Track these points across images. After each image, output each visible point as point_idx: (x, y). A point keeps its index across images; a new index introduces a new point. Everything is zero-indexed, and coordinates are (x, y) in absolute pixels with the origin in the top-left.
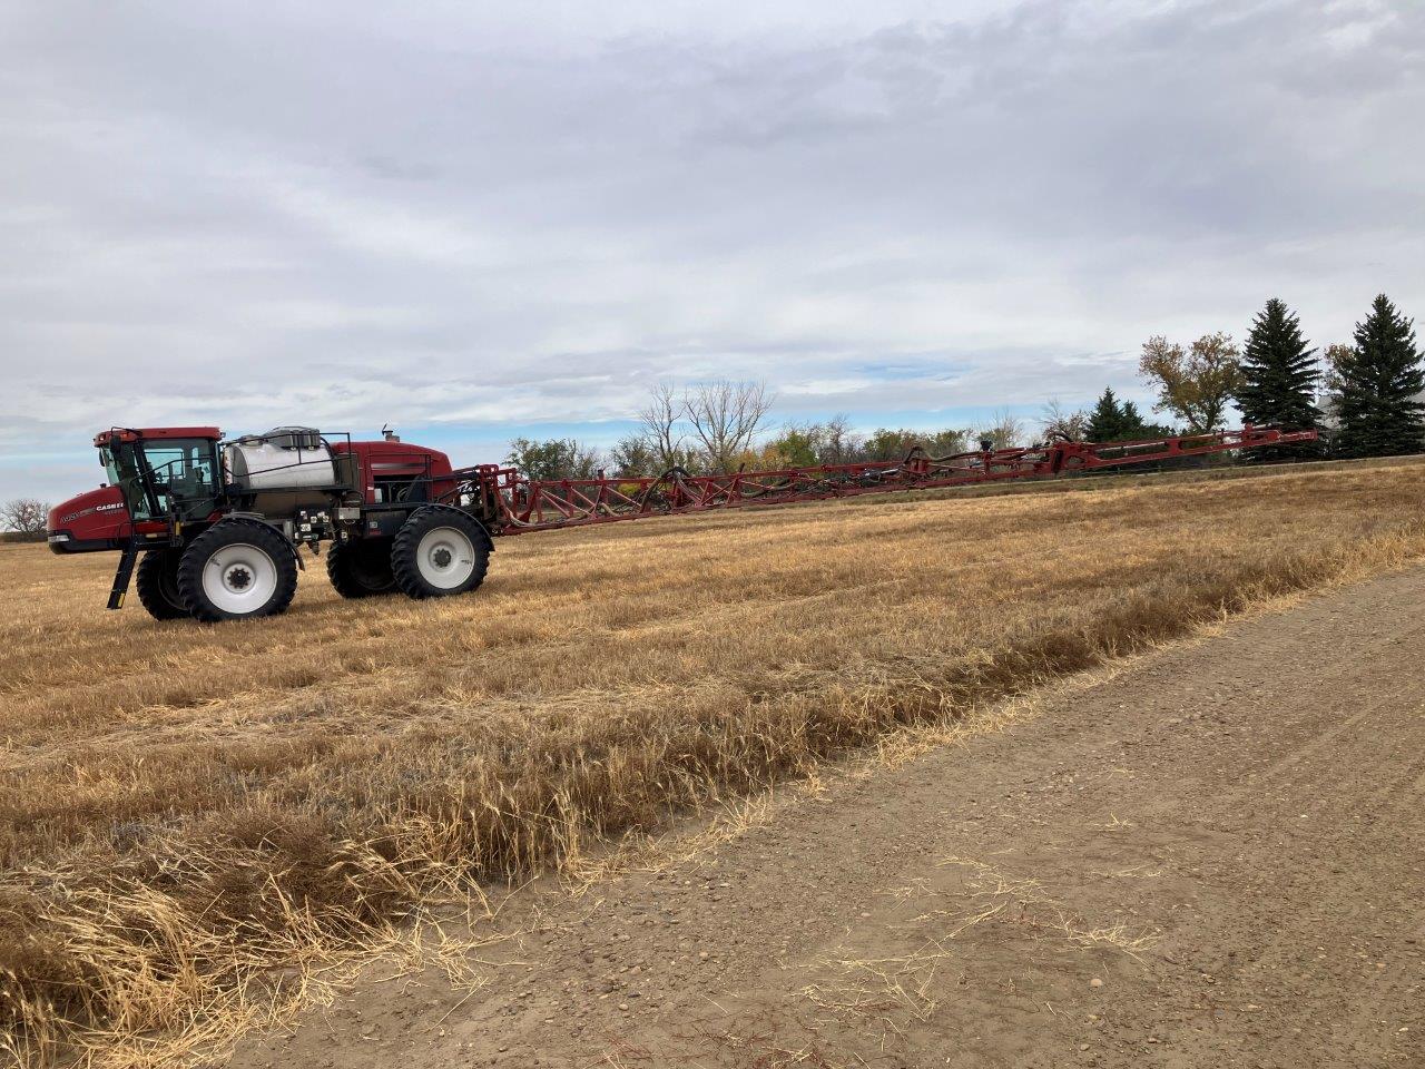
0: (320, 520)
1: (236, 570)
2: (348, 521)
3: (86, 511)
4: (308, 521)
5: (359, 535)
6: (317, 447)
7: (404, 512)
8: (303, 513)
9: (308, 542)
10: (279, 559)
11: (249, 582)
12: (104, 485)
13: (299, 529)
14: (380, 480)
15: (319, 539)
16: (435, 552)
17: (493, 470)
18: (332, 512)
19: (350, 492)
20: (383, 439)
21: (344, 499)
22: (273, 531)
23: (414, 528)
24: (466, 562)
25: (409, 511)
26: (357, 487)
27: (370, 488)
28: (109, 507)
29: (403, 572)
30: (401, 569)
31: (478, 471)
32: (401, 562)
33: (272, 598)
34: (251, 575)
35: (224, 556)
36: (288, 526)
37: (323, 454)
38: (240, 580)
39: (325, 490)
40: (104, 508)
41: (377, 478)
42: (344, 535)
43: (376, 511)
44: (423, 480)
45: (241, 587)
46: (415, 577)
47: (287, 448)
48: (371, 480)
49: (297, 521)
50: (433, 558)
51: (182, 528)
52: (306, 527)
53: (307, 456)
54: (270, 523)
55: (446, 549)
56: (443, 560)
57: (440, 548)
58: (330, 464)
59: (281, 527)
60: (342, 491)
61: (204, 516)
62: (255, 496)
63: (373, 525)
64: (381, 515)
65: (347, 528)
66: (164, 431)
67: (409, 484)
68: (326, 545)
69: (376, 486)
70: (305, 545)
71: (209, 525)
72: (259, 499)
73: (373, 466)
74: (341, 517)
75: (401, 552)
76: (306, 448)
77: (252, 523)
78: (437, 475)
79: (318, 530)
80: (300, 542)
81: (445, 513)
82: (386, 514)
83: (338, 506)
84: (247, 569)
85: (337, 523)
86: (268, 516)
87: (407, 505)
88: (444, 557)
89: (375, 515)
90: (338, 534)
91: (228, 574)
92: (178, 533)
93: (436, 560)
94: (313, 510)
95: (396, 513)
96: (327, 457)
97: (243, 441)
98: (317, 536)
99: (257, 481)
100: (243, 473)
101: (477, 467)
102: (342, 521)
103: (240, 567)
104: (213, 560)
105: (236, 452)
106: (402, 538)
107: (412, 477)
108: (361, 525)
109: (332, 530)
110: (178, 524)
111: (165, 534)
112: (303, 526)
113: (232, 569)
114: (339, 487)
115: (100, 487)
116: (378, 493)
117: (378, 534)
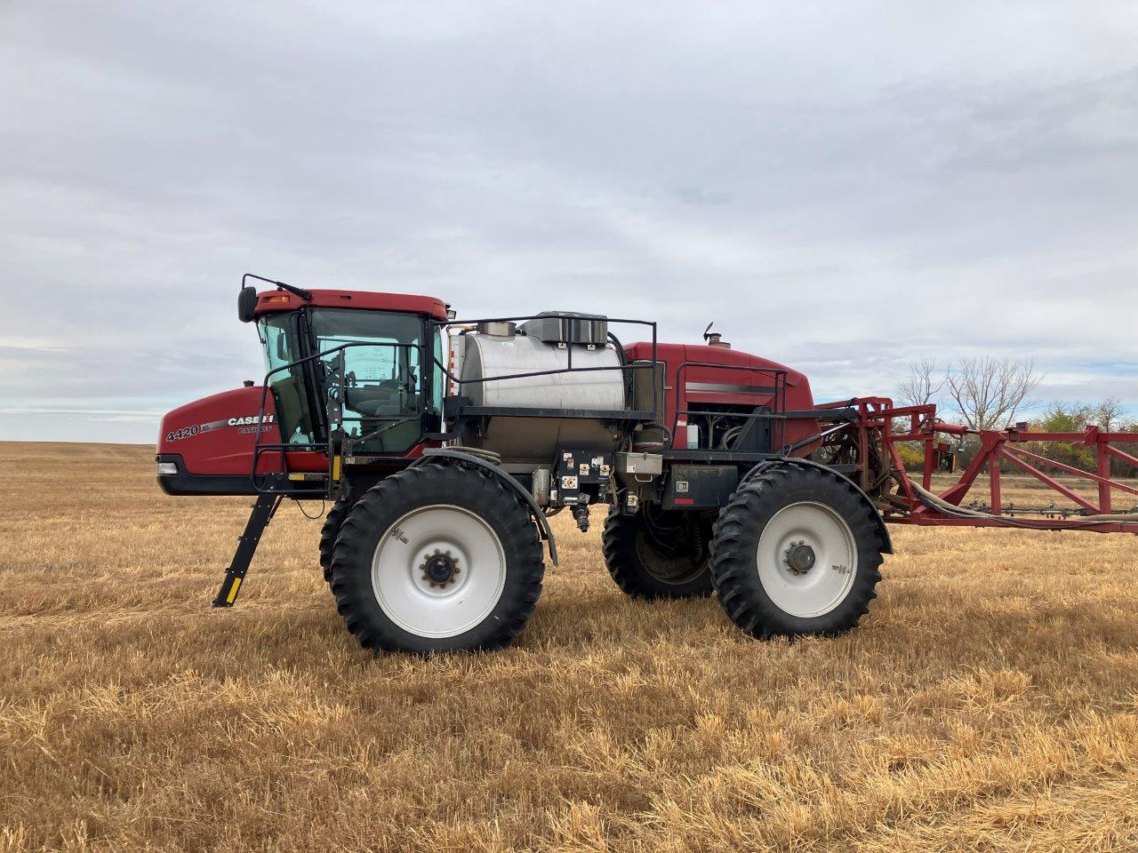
0: (595, 471)
1: (437, 552)
2: (641, 476)
3: (211, 425)
4: (576, 471)
5: (657, 501)
6: (600, 346)
7: (735, 467)
8: (567, 456)
9: (572, 508)
10: (513, 540)
11: (456, 577)
12: (249, 383)
13: (558, 485)
14: (698, 412)
15: (591, 502)
16: (786, 546)
17: (883, 407)
18: (614, 460)
19: (648, 424)
20: (706, 343)
21: (636, 437)
22: (508, 488)
23: (755, 501)
24: (841, 570)
25: (743, 467)
26: (660, 420)
27: (680, 423)
28: (249, 420)
29: (730, 581)
30: (727, 574)
31: (857, 408)
32: (729, 561)
33: (491, 614)
34: (462, 565)
35: (417, 525)
36: (541, 477)
37: (610, 357)
38: (440, 573)
39: (607, 420)
40: (241, 421)
41: (692, 406)
42: (633, 501)
43: (688, 462)
44: (768, 415)
45: (443, 587)
46: (751, 592)
47: (552, 344)
48: (684, 409)
49: (557, 469)
50: (783, 557)
51: (346, 469)
52: (570, 482)
53: (581, 358)
54: (504, 470)
55: (807, 542)
56: (800, 562)
57: (796, 539)
58: (618, 375)
59: (528, 481)
60: (634, 422)
61: (403, 448)
62: (488, 419)
63: (682, 487)
64: (695, 469)
65: (639, 489)
66: (347, 296)
67: (743, 421)
68: (599, 514)
69: (692, 420)
70: (567, 513)
71: (402, 465)
72: (494, 427)
73: (689, 385)
74: (630, 469)
75: (730, 541)
76: (584, 346)
77: (472, 467)
78: (794, 409)
79: (591, 489)
80: (558, 507)
81: (810, 477)
82: (706, 469)
83: (627, 450)
84: (456, 553)
85: (621, 480)
86: (507, 457)
87: (741, 457)
88: (803, 557)
89: (684, 469)
90: (623, 498)
91: (421, 560)
92: (336, 476)
93: (788, 562)
94: (584, 451)
95: (721, 469)
96: (615, 362)
97: (482, 326)
98: (587, 498)
99: (495, 395)
100: (474, 379)
101: (854, 401)
102: (632, 475)
103: (443, 548)
104: (395, 532)
105: (469, 344)
106: (732, 516)
107: (750, 409)
108: (662, 483)
109: (613, 490)
110: (337, 459)
111: (317, 476)
112: (566, 479)
113: (430, 550)
114: (631, 415)
115: (243, 386)
116: (693, 433)
117: (690, 503)
